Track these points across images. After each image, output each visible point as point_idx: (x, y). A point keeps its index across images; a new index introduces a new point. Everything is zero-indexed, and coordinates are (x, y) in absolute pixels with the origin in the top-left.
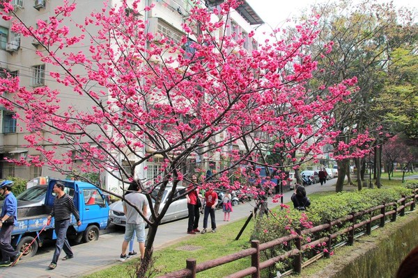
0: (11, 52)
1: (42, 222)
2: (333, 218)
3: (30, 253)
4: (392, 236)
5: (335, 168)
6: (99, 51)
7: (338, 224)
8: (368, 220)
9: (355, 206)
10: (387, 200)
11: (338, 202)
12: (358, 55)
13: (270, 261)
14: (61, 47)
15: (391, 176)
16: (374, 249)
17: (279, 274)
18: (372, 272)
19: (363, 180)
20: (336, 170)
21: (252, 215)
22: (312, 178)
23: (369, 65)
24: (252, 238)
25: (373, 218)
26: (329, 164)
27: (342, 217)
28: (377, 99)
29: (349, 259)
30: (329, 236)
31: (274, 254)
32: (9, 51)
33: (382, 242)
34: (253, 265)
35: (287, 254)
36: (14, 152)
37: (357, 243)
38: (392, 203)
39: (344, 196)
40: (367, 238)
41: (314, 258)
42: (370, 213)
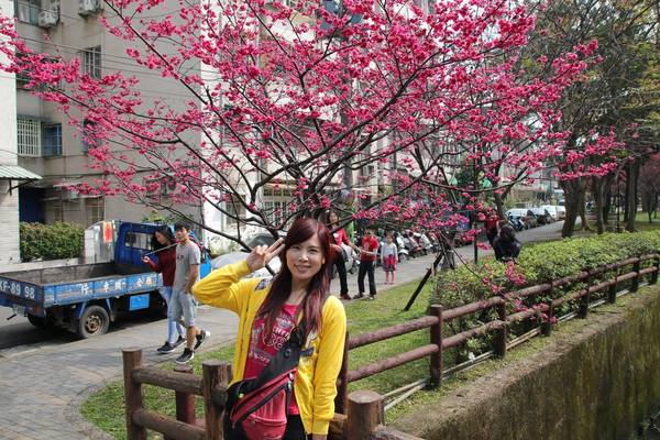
0: (47, 29)
1: (113, 285)
2: (557, 275)
3: (98, 330)
4: (649, 305)
5: (561, 204)
6: (195, 16)
7: (564, 284)
8: (612, 281)
9: (591, 259)
10: (644, 251)
11: (565, 251)
12: (604, 17)
13: (458, 337)
14: (139, 10)
15: (652, 216)
16: (619, 323)
17: (472, 356)
18: (616, 358)
19: (606, 223)
20: (563, 209)
21: (430, 272)
22: (524, 219)
23: (623, 32)
24: (431, 302)
25: (619, 278)
26: (551, 199)
27: (570, 274)
28: (633, 90)
29: (580, 336)
30: (549, 303)
31: (464, 327)
32: (43, 28)
33: (633, 313)
34: (433, 342)
35: (484, 327)
36: (60, 185)
37: (593, 315)
38: (652, 256)
39: (575, 243)
40: (609, 308)
41: (526, 336)
42: (615, 269)
